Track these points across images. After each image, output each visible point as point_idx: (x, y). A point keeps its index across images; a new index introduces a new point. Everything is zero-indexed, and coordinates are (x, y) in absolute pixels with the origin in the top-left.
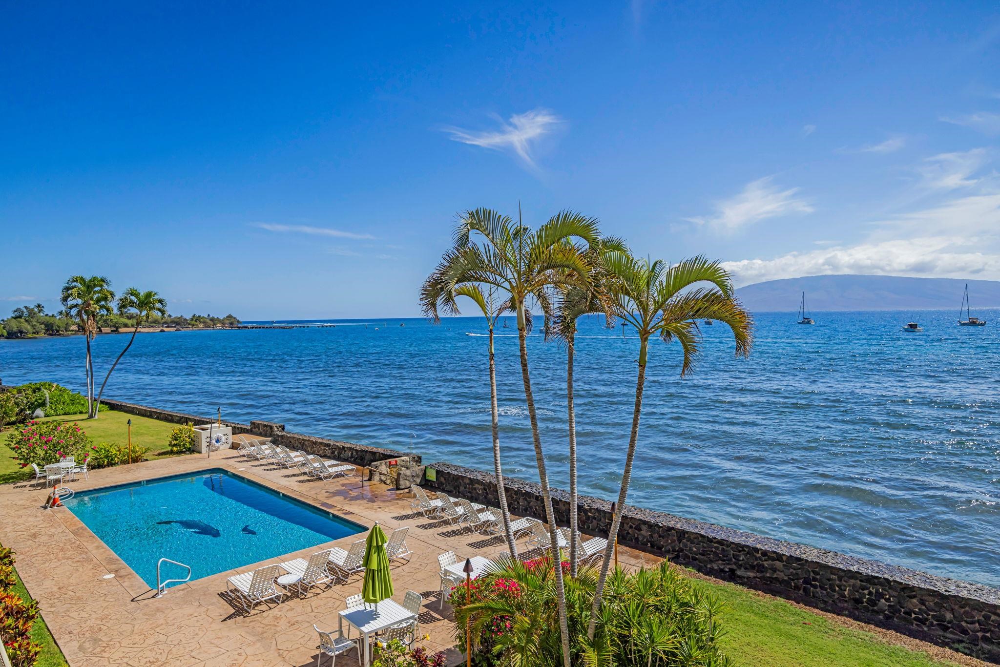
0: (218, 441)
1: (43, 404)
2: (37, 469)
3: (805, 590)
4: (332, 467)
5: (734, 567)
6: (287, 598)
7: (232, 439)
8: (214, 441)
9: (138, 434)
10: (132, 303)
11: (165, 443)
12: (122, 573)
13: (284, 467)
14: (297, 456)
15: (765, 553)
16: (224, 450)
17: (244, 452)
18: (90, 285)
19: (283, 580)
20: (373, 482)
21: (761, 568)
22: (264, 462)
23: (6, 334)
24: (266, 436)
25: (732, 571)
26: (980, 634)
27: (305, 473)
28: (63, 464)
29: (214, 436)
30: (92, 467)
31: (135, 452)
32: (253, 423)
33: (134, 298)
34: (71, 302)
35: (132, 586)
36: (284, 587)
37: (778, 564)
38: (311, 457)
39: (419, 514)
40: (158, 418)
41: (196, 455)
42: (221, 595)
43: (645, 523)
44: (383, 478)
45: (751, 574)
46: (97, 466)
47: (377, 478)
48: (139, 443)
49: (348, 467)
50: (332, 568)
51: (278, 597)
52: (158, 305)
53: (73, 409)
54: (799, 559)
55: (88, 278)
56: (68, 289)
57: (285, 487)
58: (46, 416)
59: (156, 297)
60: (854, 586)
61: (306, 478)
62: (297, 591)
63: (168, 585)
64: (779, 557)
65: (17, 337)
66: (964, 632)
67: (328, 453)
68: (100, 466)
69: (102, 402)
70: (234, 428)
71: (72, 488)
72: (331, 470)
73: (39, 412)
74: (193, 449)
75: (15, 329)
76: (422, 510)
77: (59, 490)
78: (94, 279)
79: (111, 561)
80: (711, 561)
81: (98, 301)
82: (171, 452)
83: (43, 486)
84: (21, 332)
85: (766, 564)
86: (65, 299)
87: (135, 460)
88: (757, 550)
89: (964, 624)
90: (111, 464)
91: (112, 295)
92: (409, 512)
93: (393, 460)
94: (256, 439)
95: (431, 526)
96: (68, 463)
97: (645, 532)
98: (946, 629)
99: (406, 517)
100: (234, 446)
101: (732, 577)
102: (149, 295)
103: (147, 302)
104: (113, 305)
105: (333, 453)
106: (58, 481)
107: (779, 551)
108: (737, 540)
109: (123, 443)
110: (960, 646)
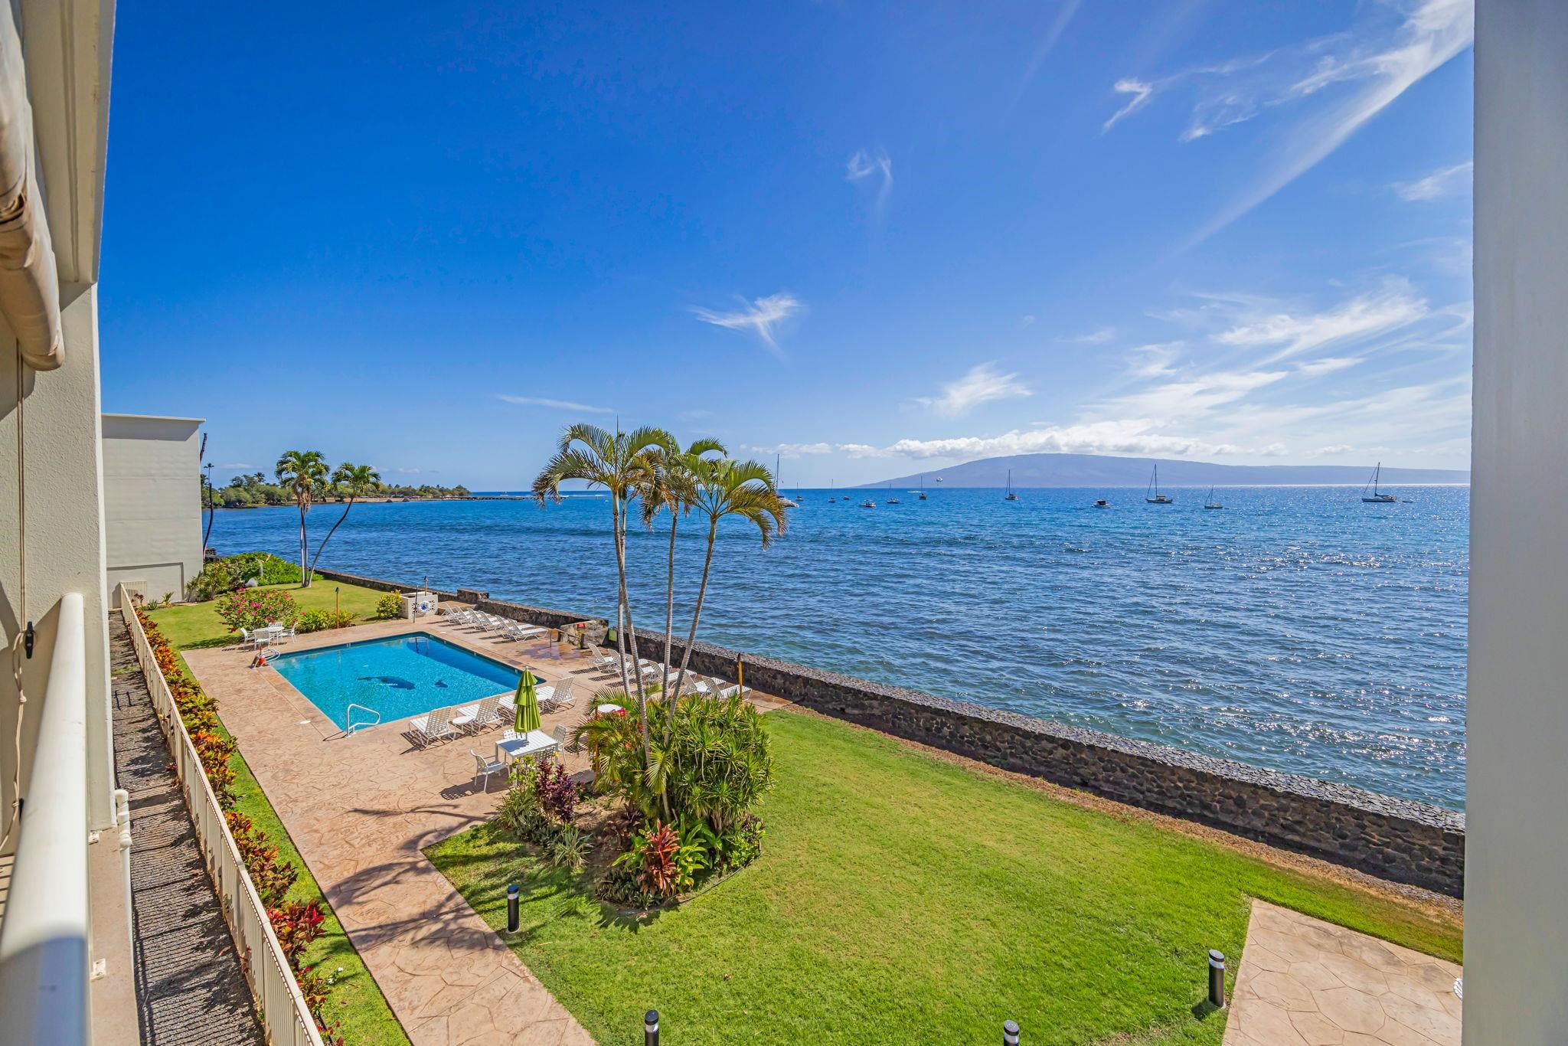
0: (424, 608)
1: (257, 574)
2: (246, 633)
3: (893, 723)
4: (525, 629)
5: (843, 706)
6: (461, 736)
7: (437, 605)
8: (420, 608)
9: (349, 601)
10: (346, 477)
11: (373, 610)
12: (318, 719)
13: (483, 630)
14: (494, 620)
15: (866, 694)
16: (430, 616)
17: (447, 617)
18: (304, 461)
19: (458, 721)
20: (561, 643)
21: (863, 707)
22: (465, 626)
23: (223, 503)
24: (471, 603)
25: (843, 710)
26: (1008, 751)
27: (501, 636)
28: (271, 628)
29: (420, 603)
30: (299, 631)
31: (342, 617)
32: (459, 591)
33: (349, 473)
34: (284, 476)
35: (325, 729)
36: (459, 726)
37: (875, 703)
38: (506, 622)
39: (595, 669)
40: (371, 587)
41: (402, 621)
42: (404, 735)
43: (779, 672)
44: (571, 639)
45: (856, 712)
46: (304, 630)
47: (565, 639)
48: (346, 610)
49: (541, 629)
50: (502, 712)
51: (452, 735)
52: (372, 479)
53: (287, 578)
54: (889, 698)
55: (302, 453)
56: (282, 463)
57: (480, 648)
58: (260, 585)
59: (371, 471)
60: (926, 718)
61: (501, 639)
62: (470, 730)
63: (357, 728)
64: (875, 697)
65: (236, 507)
66: (999, 750)
67: (527, 617)
68: (308, 631)
69: (317, 572)
70: (440, 596)
71: (280, 650)
72: (524, 632)
73: (253, 581)
74: (400, 614)
75: (233, 498)
76: (597, 665)
77: (265, 653)
78: (308, 454)
79: (309, 710)
80: (827, 702)
81: (313, 475)
82: (379, 618)
83: (251, 648)
84: (240, 501)
85: (866, 703)
86: (279, 473)
87: (343, 625)
88: (860, 691)
89: (998, 743)
90: (319, 628)
91: (327, 469)
92: (586, 667)
93: (581, 624)
94: (459, 605)
95: (602, 678)
96: (276, 627)
97: (780, 681)
98: (986, 748)
99: (582, 671)
100: (439, 613)
101: (841, 714)
102: (363, 470)
103: (360, 476)
104: (328, 478)
105: (531, 618)
106: (265, 644)
107: (876, 692)
108: (847, 685)
109: (331, 610)
110: (993, 761)
